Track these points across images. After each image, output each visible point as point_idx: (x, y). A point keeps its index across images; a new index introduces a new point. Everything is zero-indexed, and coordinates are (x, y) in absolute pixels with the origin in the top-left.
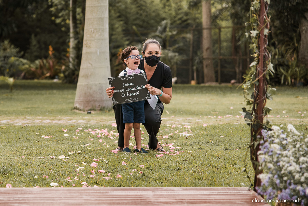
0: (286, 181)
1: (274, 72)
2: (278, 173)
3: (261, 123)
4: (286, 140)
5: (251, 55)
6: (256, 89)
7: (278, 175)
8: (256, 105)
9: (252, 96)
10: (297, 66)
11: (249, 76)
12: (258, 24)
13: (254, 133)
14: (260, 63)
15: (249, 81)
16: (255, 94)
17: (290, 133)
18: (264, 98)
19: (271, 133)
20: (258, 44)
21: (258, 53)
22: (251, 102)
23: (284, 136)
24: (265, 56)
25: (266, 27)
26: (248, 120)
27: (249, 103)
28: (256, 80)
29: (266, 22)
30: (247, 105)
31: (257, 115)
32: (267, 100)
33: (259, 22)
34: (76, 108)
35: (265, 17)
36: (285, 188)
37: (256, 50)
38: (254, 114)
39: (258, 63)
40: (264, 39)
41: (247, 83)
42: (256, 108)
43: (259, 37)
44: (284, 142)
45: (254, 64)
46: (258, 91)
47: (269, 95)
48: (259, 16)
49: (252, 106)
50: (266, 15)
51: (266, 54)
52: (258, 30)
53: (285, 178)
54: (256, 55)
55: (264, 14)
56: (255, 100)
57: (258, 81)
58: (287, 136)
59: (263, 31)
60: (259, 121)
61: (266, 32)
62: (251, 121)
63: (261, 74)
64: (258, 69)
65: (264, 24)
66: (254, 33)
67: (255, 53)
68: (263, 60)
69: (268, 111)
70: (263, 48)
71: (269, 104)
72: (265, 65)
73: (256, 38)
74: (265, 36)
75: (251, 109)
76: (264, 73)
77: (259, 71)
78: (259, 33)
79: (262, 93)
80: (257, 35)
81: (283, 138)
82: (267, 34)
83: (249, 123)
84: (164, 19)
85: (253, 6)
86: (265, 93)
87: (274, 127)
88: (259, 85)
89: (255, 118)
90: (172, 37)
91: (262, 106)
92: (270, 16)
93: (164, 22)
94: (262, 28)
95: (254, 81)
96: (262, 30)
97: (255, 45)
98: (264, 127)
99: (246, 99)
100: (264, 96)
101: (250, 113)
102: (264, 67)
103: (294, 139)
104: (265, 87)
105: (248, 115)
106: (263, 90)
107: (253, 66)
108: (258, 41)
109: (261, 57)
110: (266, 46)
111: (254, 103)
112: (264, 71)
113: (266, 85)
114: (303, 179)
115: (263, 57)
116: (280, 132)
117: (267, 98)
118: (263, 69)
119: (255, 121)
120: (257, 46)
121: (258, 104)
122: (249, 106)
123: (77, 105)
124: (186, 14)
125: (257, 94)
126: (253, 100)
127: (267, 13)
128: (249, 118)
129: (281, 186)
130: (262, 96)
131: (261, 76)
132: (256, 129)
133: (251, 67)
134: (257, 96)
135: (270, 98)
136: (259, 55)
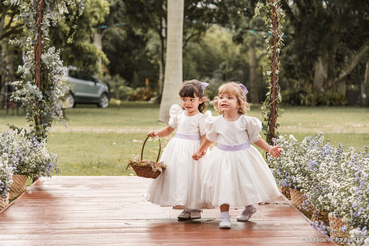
0: (285, 173)
1: (282, 99)
2: (280, 168)
3: (273, 133)
4: (288, 145)
5: (267, 88)
6: (270, 111)
7: (280, 169)
8: (270, 121)
9: (268, 115)
10: (312, 93)
11: (266, 101)
12: (271, 67)
13: (268, 140)
14: (273, 93)
15: (265, 105)
16: (270, 114)
17: (291, 140)
18: (275, 116)
19: (278, 140)
20: (272, 79)
21: (272, 86)
22: (267, 119)
23: (287, 142)
24: (276, 88)
25: (277, 68)
26: (265, 131)
27: (265, 120)
28: (270, 105)
29: (277, 65)
30: (264, 121)
31: (270, 128)
32: (277, 118)
33: (272, 65)
34: (160, 121)
35: (276, 62)
36: (284, 178)
37: (270, 84)
38: (268, 127)
39: (272, 92)
40: (276, 77)
41: (264, 106)
42: (270, 123)
43: (273, 75)
44: (287, 147)
45: (269, 93)
46: (271, 112)
47: (279, 114)
48: (272, 61)
49: (268, 122)
50: (277, 60)
51: (277, 87)
52: (272, 71)
53: (284, 171)
54: (270, 88)
55: (276, 60)
56: (269, 118)
57: (272, 105)
58: (289, 142)
59: (275, 72)
60: (272, 132)
61: (277, 72)
62: (267, 132)
63: (273, 101)
64: (272, 97)
65: (276, 67)
66: (269, 73)
67: (270, 86)
68: (275, 91)
69: (278, 125)
70: (275, 83)
71: (278, 121)
72: (276, 94)
73: (270, 76)
74: (276, 75)
75: (267, 124)
76: (275, 100)
77: (272, 98)
78: (272, 73)
79: (274, 113)
80: (271, 74)
81: (286, 144)
82: (278, 73)
83: (265, 133)
84: (224, 60)
85: (268, 55)
86: (276, 113)
87: (280, 137)
88: (272, 108)
89: (269, 130)
90: (230, 72)
91: (274, 122)
92: (280, 61)
93: (224, 63)
94: (274, 69)
95: (269, 105)
96: (274, 70)
97: (270, 81)
98: (275, 136)
99: (264, 117)
100: (276, 115)
101: (266, 127)
102: (275, 96)
103: (294, 144)
104: (276, 109)
105: (265, 128)
106: (274, 111)
107: (268, 95)
108: (272, 78)
109: (274, 89)
110: (277, 81)
111: (269, 120)
112: (275, 98)
113: (277, 108)
114: (296, 172)
115: (275, 89)
116: (284, 139)
117: (277, 116)
118: (275, 97)
119: (269, 132)
120: (271, 81)
121: (271, 121)
122: (265, 122)
123: (161, 119)
124: (238, 57)
125: (271, 114)
126: (268, 118)
127: (278, 59)
128: (265, 130)
129: (282, 176)
130: (274, 115)
131: (273, 102)
132: (270, 137)
133: (267, 96)
134: (271, 115)
135: (279, 117)
136: (272, 87)
